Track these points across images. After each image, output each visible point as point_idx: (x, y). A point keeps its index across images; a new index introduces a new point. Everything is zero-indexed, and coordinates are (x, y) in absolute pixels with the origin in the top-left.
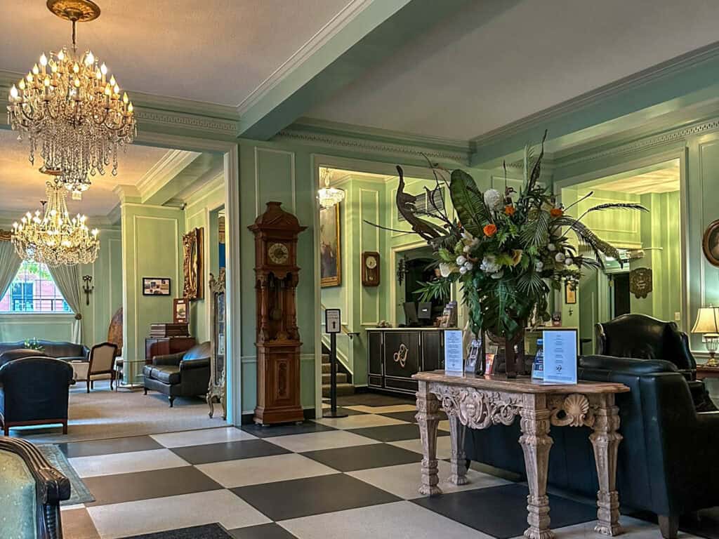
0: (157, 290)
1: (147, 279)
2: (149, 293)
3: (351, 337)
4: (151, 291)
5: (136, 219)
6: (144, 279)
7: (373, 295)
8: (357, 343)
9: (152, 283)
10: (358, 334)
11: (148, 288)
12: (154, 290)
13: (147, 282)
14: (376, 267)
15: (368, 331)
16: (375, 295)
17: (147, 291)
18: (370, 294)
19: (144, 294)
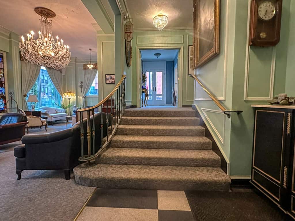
0: (113, 81)
1: (107, 75)
2: (109, 82)
3: (229, 115)
4: (110, 81)
5: (102, 43)
6: (106, 75)
7: (266, 60)
8: (238, 123)
9: (110, 77)
10: (239, 113)
11: (108, 79)
12: (111, 81)
13: (108, 77)
14: (275, 16)
15: (255, 109)
16: (270, 60)
17: (108, 82)
18: (259, 57)
19: (106, 83)
